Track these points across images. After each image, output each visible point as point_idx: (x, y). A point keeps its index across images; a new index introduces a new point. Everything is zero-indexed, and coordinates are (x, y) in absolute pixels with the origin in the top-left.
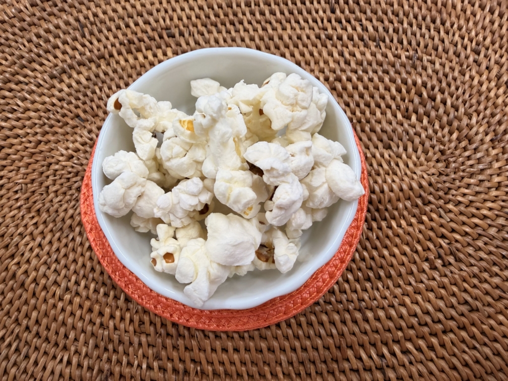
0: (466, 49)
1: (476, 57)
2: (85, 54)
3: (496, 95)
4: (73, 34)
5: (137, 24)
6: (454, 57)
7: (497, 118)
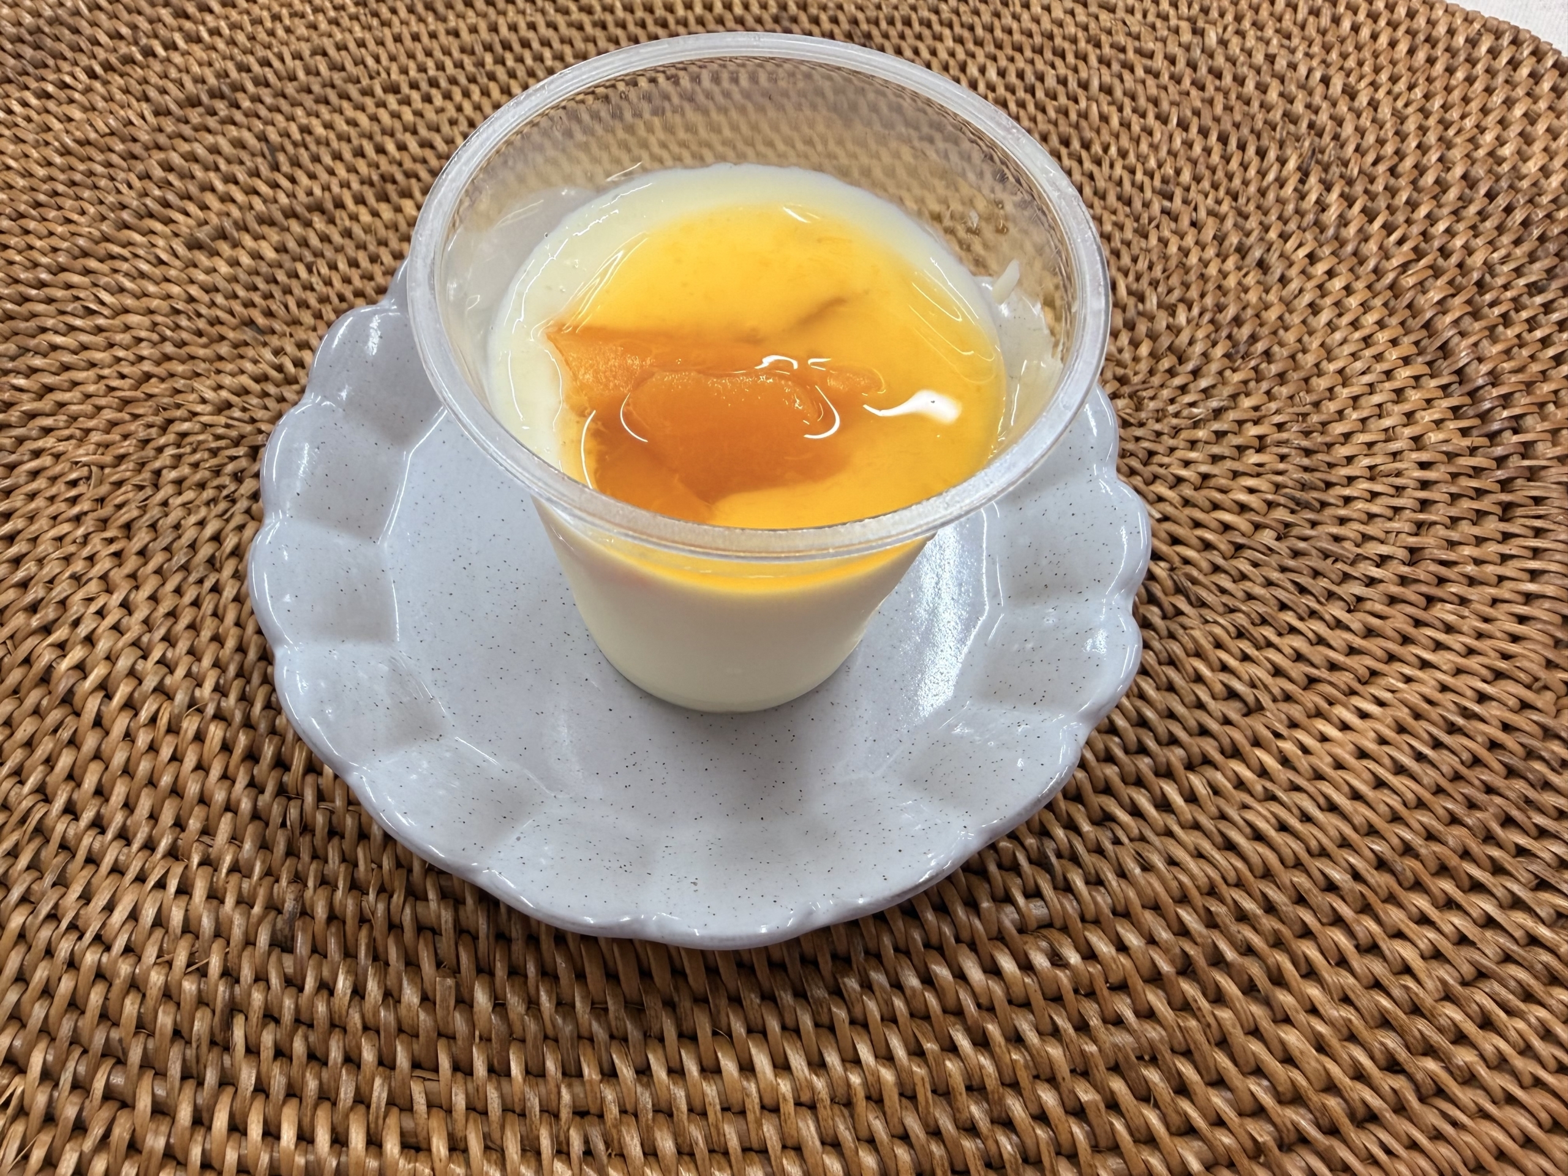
0: (1141, 189)
1: (1167, 204)
2: (276, 201)
3: (1220, 271)
4: (249, 164)
5: (402, 147)
6: (1119, 205)
7: (1231, 312)
